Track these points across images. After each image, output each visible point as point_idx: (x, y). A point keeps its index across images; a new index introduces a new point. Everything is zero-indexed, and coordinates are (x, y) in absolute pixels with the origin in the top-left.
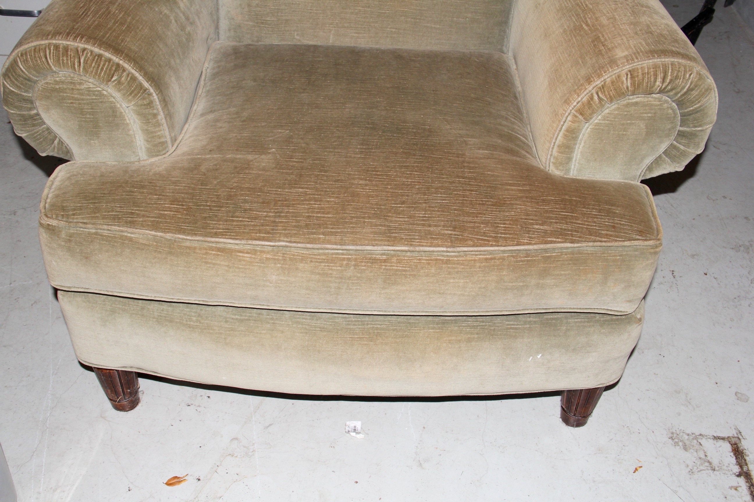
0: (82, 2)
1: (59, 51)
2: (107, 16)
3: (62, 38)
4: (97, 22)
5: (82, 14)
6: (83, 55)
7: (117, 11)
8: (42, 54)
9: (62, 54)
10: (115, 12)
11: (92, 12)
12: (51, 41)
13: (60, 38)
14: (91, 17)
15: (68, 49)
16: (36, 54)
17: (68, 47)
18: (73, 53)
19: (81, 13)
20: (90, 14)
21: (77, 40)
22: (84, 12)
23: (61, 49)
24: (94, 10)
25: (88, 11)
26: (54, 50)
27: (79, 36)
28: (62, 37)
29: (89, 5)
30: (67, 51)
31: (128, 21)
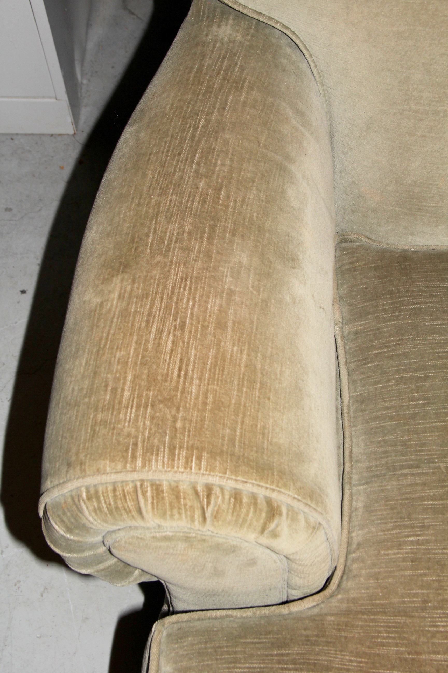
0: (169, 333)
1: (163, 498)
2: (223, 371)
3: (163, 467)
4: (210, 398)
5: (179, 376)
6: (208, 503)
7: (235, 349)
8: (130, 504)
9: (170, 504)
10: (232, 351)
11: (194, 366)
12: (144, 476)
13: (160, 467)
14: (196, 382)
15: (179, 492)
16: (119, 502)
17: (177, 487)
18: (190, 500)
19: (176, 372)
20: (193, 371)
21: (191, 468)
22: (180, 370)
23: (165, 495)
24: (196, 355)
25: (187, 365)
26: (153, 497)
27: (192, 455)
28: (163, 462)
29: (184, 342)
30: (178, 497)
31: (259, 366)
